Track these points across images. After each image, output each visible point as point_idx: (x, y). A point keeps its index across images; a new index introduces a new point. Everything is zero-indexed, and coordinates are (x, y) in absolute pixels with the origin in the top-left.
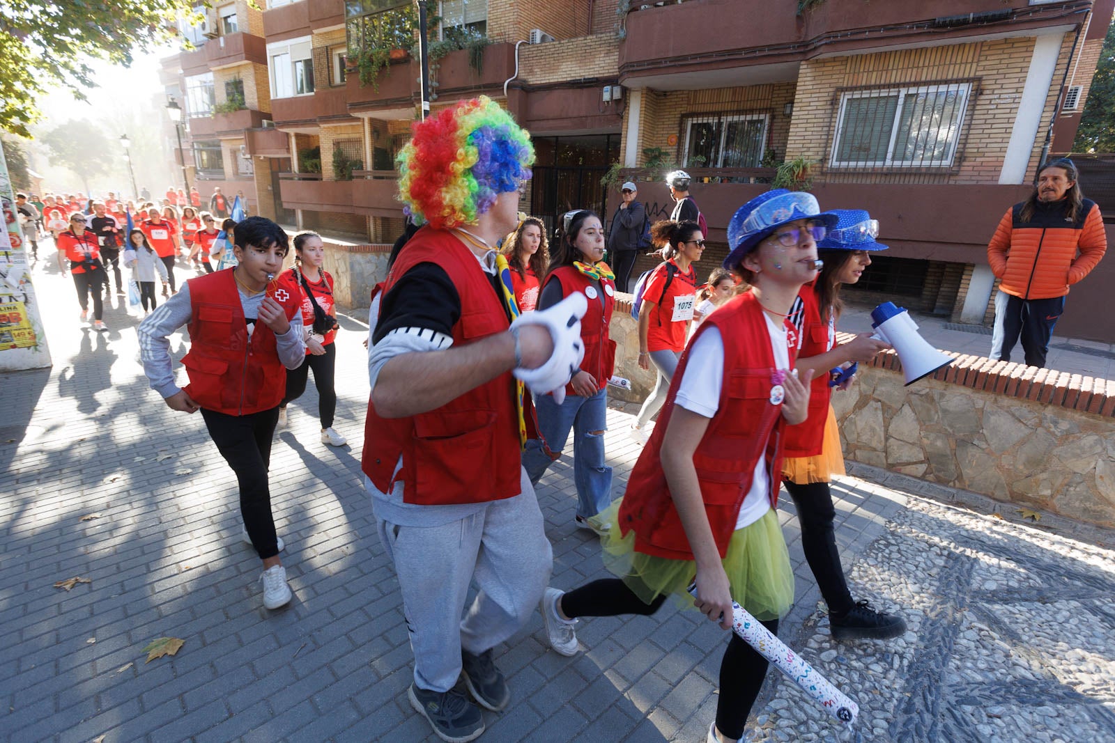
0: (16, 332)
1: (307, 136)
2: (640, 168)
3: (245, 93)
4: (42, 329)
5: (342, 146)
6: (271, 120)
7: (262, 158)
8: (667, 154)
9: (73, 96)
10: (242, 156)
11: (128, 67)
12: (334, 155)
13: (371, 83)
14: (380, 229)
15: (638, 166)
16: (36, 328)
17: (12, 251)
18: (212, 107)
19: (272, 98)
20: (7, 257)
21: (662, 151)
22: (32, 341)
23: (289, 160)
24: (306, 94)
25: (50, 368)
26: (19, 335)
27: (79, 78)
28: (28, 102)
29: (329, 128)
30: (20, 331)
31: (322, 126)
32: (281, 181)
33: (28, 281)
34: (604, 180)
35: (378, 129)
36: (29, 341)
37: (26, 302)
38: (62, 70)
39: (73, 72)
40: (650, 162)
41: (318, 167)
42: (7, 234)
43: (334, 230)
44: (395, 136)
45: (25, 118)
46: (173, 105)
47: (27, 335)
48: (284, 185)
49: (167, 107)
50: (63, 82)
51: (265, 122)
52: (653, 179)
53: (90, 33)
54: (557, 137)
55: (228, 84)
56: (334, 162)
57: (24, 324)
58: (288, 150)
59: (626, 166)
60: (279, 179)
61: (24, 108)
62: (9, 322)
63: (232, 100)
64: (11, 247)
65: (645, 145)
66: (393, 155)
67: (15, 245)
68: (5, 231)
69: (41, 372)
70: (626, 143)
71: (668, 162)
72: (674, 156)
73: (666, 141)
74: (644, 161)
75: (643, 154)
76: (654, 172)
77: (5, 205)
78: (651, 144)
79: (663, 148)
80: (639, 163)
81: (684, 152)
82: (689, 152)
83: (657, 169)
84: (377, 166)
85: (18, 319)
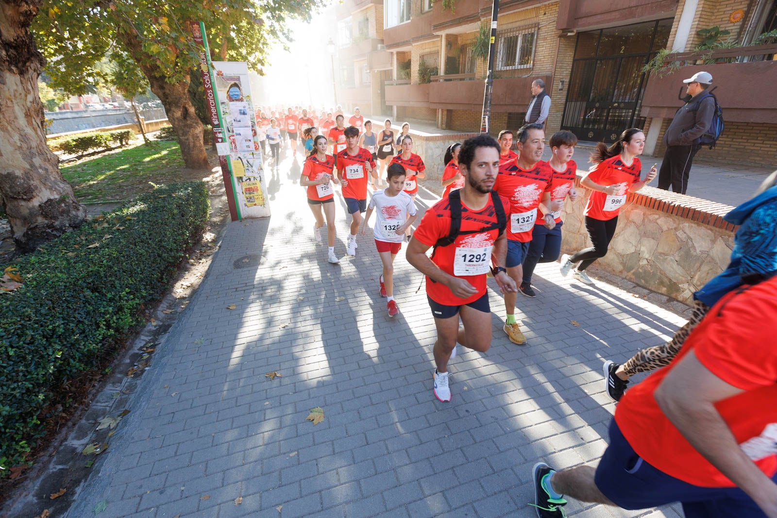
0: (256, 197)
1: (403, 53)
2: (691, 52)
3: (369, 27)
5: (425, 58)
6: (383, 44)
7: (376, 72)
9: (283, 47)
10: (365, 72)
11: (309, 23)
12: (420, 65)
13: (450, 7)
14: (445, 118)
15: (688, 50)
16: (265, 195)
17: (255, 152)
18: (351, 40)
19: (385, 28)
20: (253, 156)
21: (720, 30)
22: (263, 202)
23: (391, 71)
24: (405, 22)
25: (269, 217)
26: (257, 199)
27: (286, 37)
29: (418, 45)
30: (258, 197)
31: (414, 44)
33: (261, 169)
34: (647, 67)
35: (451, 41)
36: (261, 202)
37: (260, 181)
38: (279, 34)
39: (284, 34)
40: (703, 43)
41: (409, 75)
42: (253, 143)
43: (415, 118)
44: (463, 46)
46: (331, 42)
47: (261, 199)
48: (387, 88)
49: (327, 44)
50: (279, 41)
51: (379, 46)
52: (705, 62)
53: (292, 9)
54: (602, 30)
55: (360, 23)
56: (419, 71)
57: (259, 193)
58: (392, 64)
59: (673, 52)
60: (385, 85)
61: (263, 58)
62: (254, 191)
63: (362, 34)
64: (254, 149)
65: (700, 26)
66: (459, 61)
67: (256, 149)
68: (252, 141)
69: (265, 219)
70: (677, 28)
71: (727, 42)
72: (736, 34)
73: (728, 19)
74: (696, 43)
75: (696, 36)
76: (707, 55)
77: (252, 126)
78: (707, 24)
79: (721, 26)
80: (689, 46)
81: (749, 27)
82: (756, 27)
83: (712, 52)
84: (447, 72)
85: (257, 190)
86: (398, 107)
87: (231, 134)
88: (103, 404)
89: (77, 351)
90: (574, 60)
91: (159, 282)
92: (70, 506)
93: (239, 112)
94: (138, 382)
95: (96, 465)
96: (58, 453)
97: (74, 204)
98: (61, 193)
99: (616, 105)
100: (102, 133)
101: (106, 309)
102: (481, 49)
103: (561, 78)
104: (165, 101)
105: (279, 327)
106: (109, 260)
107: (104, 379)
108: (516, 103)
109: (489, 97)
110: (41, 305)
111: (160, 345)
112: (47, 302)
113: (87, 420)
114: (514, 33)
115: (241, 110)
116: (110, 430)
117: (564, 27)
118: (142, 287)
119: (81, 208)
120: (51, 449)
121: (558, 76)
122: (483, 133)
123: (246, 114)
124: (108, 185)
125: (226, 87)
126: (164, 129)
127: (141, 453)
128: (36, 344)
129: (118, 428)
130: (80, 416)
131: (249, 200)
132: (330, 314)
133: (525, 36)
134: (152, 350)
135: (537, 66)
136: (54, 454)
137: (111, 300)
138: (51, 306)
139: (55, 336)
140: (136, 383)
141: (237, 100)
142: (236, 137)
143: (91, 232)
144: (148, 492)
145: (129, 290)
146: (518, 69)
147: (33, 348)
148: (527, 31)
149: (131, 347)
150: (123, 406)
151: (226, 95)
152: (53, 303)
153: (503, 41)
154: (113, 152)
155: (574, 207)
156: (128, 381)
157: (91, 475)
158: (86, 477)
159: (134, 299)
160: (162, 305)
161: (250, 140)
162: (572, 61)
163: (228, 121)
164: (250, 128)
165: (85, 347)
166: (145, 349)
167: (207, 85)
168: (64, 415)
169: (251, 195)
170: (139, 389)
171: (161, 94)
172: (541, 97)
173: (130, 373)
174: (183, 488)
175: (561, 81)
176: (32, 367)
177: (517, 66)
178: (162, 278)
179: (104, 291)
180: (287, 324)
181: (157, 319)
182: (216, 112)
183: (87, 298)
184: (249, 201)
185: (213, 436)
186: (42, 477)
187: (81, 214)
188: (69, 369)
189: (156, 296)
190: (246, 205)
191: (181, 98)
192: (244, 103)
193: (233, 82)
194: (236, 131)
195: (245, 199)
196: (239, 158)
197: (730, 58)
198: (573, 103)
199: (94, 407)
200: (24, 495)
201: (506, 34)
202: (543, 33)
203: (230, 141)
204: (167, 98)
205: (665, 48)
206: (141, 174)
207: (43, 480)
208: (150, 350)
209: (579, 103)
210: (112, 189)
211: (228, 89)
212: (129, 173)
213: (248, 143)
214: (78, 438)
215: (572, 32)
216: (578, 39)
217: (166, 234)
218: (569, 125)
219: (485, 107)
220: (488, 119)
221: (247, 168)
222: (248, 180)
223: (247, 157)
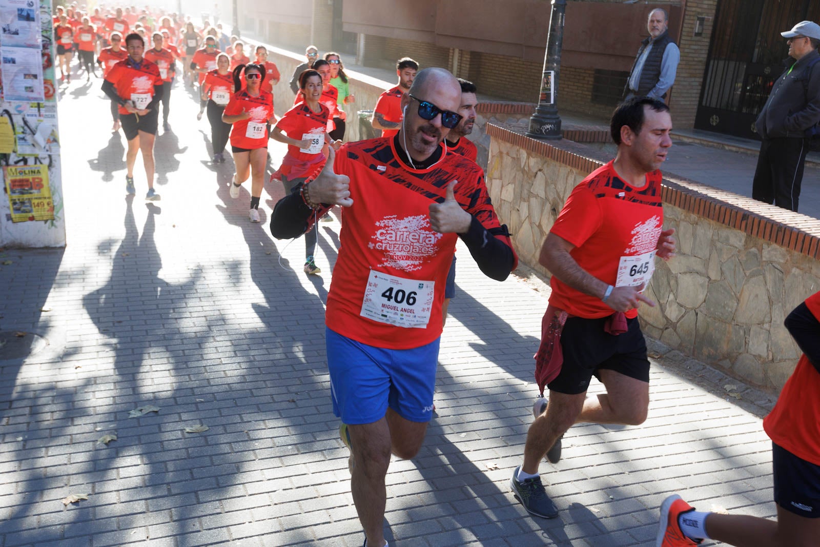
0: (36, 201)
4: (61, 199)
14: (466, 67)
16: (56, 198)
17: (44, 102)
20: (39, 110)
22: (50, 213)
25: (63, 248)
26: (38, 205)
30: (40, 201)
33: (55, 141)
36: (46, 213)
37: (50, 165)
42: (42, 82)
47: (46, 205)
57: (45, 192)
62: (31, 188)
64: (43, 96)
67: (49, 95)
69: (55, 252)
77: (45, 47)
85: (40, 186)
86: (368, 38)
93: (17, 13)
103: (699, 13)
105: (64, 501)
108: (611, 51)
109: (559, 34)
115: (21, 10)
121: (693, 9)
122: (544, 103)
123: (33, 20)
131: (19, 206)
132: (188, 476)
142: (4, 67)
155: (724, 269)
161: (35, 76)
164: (40, 50)
169: (26, 196)
172: (660, 44)
175: (699, 19)
180: (84, 496)
184: (17, 210)
190: (9, 218)
195: (9, 204)
196: (7, 112)
198: (721, 63)
209: (732, 64)
213: (30, 82)
218: (713, 105)
219: (550, 54)
220: (555, 77)
221: (22, 136)
222: (22, 163)
223: (25, 112)
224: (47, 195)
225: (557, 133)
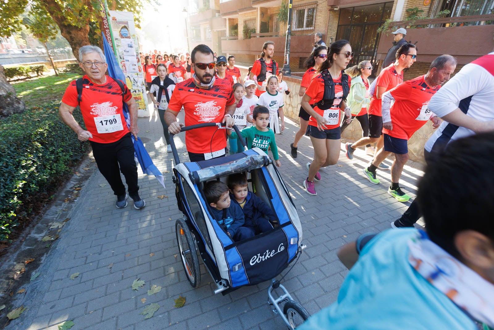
0: (140, 103)
1: (233, 19)
2: (403, 21)
3: (210, 2)
5: (247, 23)
6: (220, 13)
7: (215, 31)
8: (422, 11)
10: (208, 31)
12: (244, 28)
15: (402, 20)
16: (146, 102)
17: (139, 73)
18: (198, 10)
19: (220, 3)
21: (419, 9)
22: (144, 107)
23: (225, 31)
25: (149, 117)
27: (156, 2)
28: (140, 14)
29: (242, 14)
31: (240, 13)
32: (222, 41)
33: (143, 85)
34: (379, 30)
35: (264, 12)
37: (143, 92)
40: (410, 17)
41: (236, 33)
42: (138, 67)
44: (271, 15)
45: (139, 21)
46: (185, 10)
47: (143, 105)
48: (223, 42)
49: (183, 11)
50: (151, 5)
51: (217, 14)
52: (411, 27)
54: (354, 7)
56: (243, 30)
57: (142, 101)
58: (225, 26)
59: (394, 21)
60: (221, 39)
61: (139, 17)
62: (138, 100)
63: (205, 6)
64: (138, 71)
65: (408, 7)
66: (269, 25)
67: (140, 71)
68: (137, 65)
69: (146, 118)
70: (396, 7)
71: (422, 16)
72: (427, 12)
73: (422, 3)
74: (406, 16)
75: (406, 12)
76: (412, 23)
77: (137, 56)
78: (412, 6)
79: (420, 7)
80: (402, 18)
81: (434, 9)
82: (437, 8)
83: (415, 21)
84: (262, 31)
85: (140, 99)
87: (122, 60)
88: (51, 216)
89: (34, 179)
90: (338, 26)
91: (80, 149)
92: (39, 266)
93: (128, 45)
94: (73, 205)
95: (53, 246)
96: (26, 240)
97: (16, 99)
98: (7, 91)
99: (363, 53)
100: (23, 66)
101: (50, 157)
102: (283, 17)
103: (331, 36)
104: (72, 42)
106: (50, 128)
107: (50, 203)
108: (304, 51)
109: (289, 42)
110: (11, 145)
111: (84, 186)
112: (14, 144)
113: (42, 224)
114: (303, 7)
115: (129, 44)
116: (59, 229)
117: (332, 4)
118: (70, 149)
119: (21, 102)
120: (21, 238)
121: (329, 35)
122: (286, 64)
123: (132, 47)
124: (32, 98)
125: (118, 28)
126: (68, 65)
127: (83, 237)
128: (9, 168)
129: (64, 227)
130: (37, 222)
133: (309, 9)
134: (79, 188)
135: (317, 28)
136: (23, 241)
137: (52, 152)
138: (17, 147)
139: (20, 166)
140: (72, 206)
141: (126, 37)
142: (126, 63)
143: (32, 114)
144: (91, 254)
145: (62, 149)
146: (305, 30)
147: (8, 170)
148: (310, 6)
149: (65, 187)
150: (65, 217)
151: (118, 34)
152: (17, 146)
153: (296, 12)
154: (32, 79)
156: (66, 204)
157: (50, 250)
158: (47, 252)
159: (65, 156)
160: (82, 165)
161: (135, 65)
162: (337, 26)
163: (120, 51)
164: (136, 57)
165: (38, 178)
166: (74, 188)
167: (106, 26)
168: (28, 218)
170: (74, 208)
171: (68, 37)
173: (66, 201)
174: (113, 252)
175: (331, 38)
176: (8, 182)
177: (305, 28)
178: (81, 148)
179: (47, 146)
181: (80, 172)
182: (112, 45)
183: (37, 147)
185: (129, 227)
186: (18, 252)
187: (21, 106)
188: (29, 189)
189: (79, 158)
191: (83, 40)
192: (131, 40)
193: (123, 25)
194: (126, 58)
196: (128, 76)
197: (424, 25)
199: (45, 217)
200: (7, 261)
201: (298, 8)
202: (319, 7)
203: (122, 65)
204: (73, 40)
205: (390, 19)
206: (55, 92)
207: (18, 254)
208: (78, 189)
210: (35, 101)
211: (120, 29)
212: (46, 92)
213: (134, 67)
214: (38, 233)
215: (337, 8)
216: (340, 13)
217: (82, 120)
219: (287, 49)
220: (289, 56)
221: (134, 84)
222: (135, 92)
223: (134, 77)
224: (143, 101)
225: (289, 74)
